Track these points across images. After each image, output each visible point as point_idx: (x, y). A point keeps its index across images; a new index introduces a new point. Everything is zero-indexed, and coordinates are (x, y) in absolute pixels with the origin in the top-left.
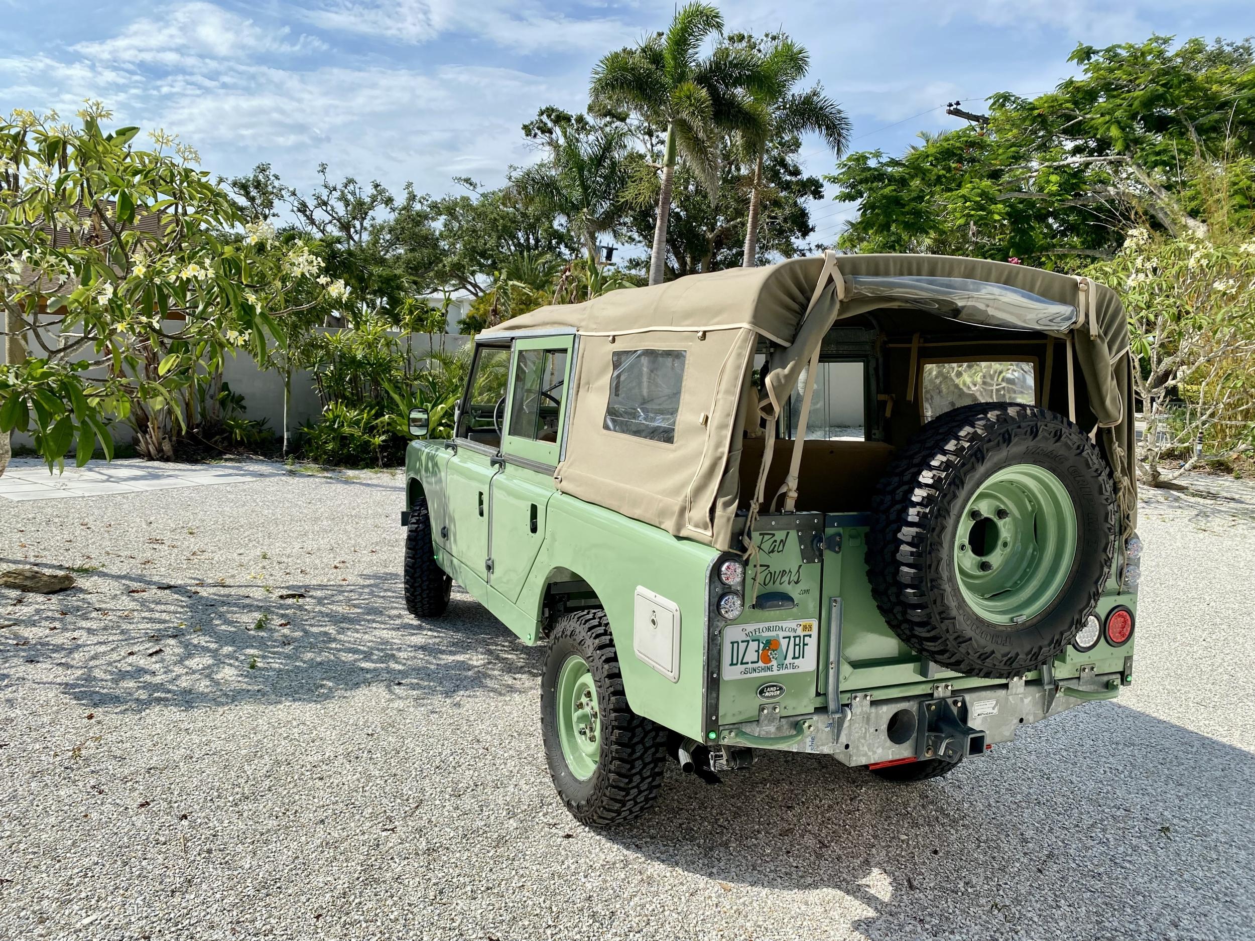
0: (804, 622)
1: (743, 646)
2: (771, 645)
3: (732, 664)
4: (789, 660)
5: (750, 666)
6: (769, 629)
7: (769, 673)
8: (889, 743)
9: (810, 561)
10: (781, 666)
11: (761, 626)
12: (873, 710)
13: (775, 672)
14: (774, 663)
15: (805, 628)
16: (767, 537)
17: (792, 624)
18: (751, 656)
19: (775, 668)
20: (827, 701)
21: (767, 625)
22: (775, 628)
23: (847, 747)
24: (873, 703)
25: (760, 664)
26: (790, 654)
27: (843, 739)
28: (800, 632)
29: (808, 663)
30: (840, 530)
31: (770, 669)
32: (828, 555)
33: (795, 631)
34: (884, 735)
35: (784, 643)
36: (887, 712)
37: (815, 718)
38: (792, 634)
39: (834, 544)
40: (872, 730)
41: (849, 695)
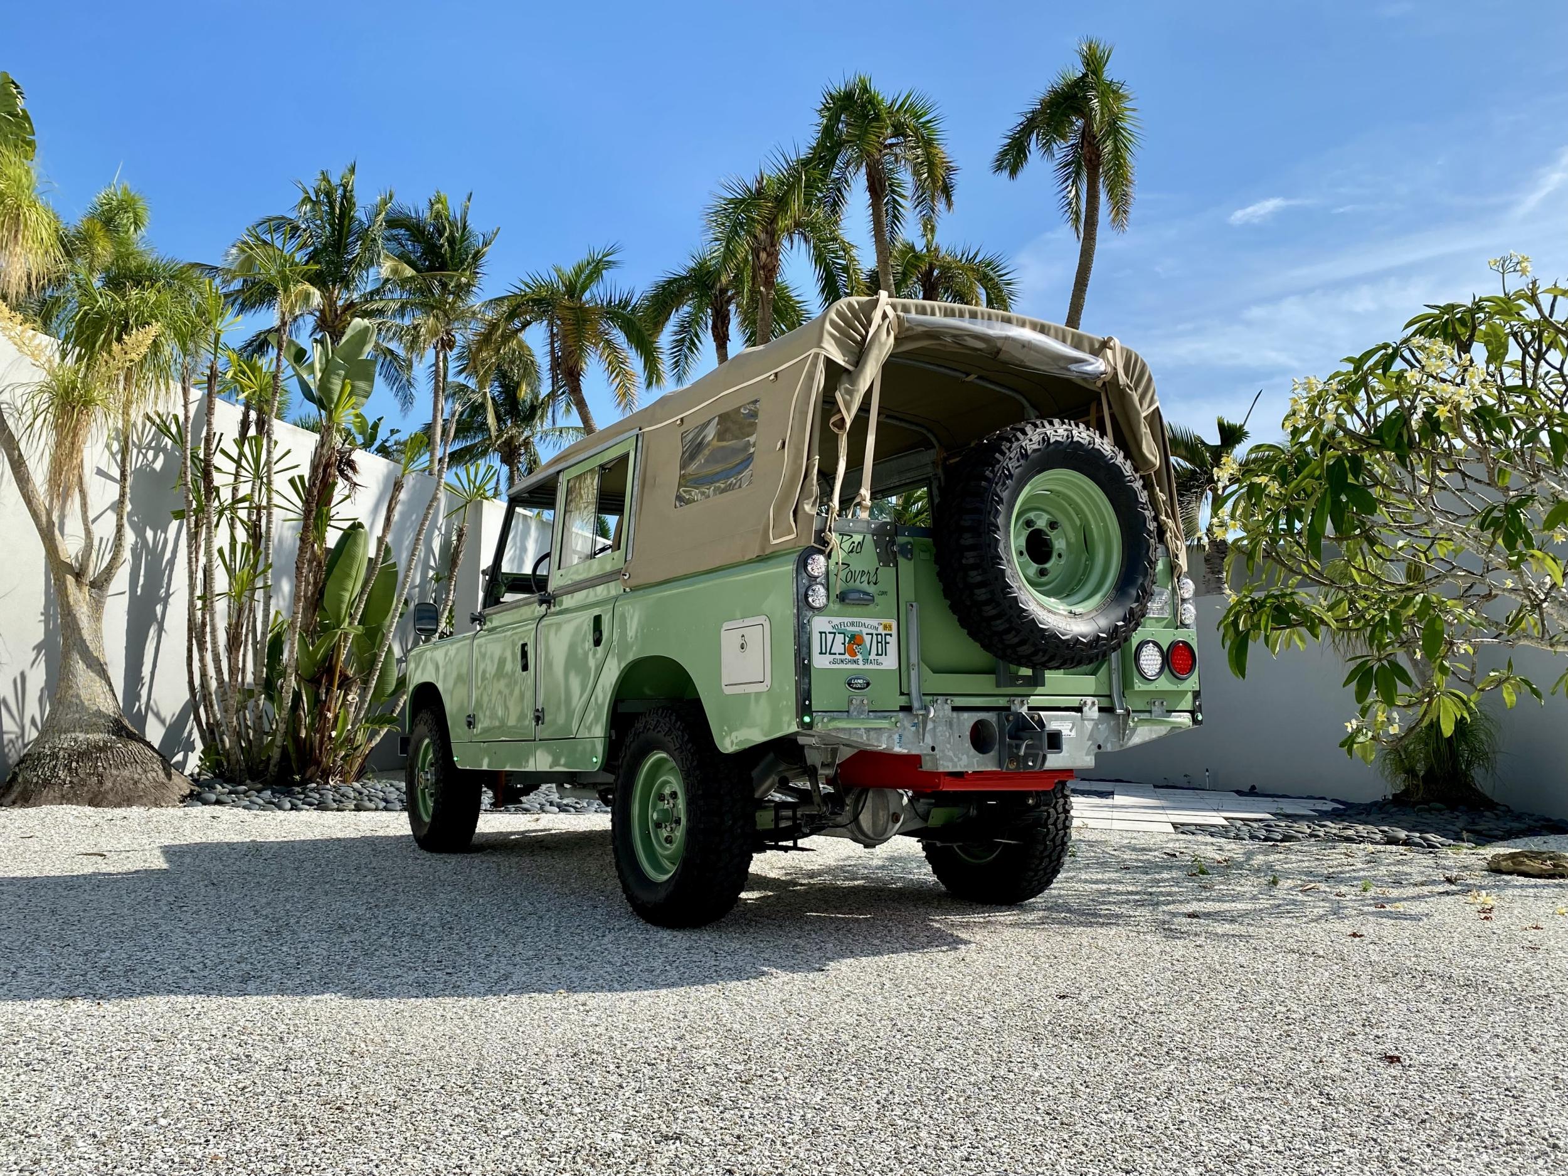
0: (885, 621)
1: (830, 637)
2: (855, 640)
3: (821, 653)
4: (873, 656)
5: (838, 657)
6: (852, 624)
7: (854, 666)
8: (973, 751)
9: (886, 565)
10: (866, 661)
11: (846, 620)
12: (955, 714)
13: (861, 666)
14: (859, 657)
15: (885, 627)
16: (846, 538)
17: (874, 622)
18: (838, 647)
19: (861, 662)
20: (910, 700)
21: (851, 620)
22: (859, 624)
23: (933, 749)
24: (955, 709)
25: (847, 656)
26: (874, 651)
27: (929, 740)
28: (881, 630)
29: (890, 662)
30: (910, 539)
31: (856, 662)
32: (901, 560)
33: (877, 629)
34: (968, 744)
35: (867, 639)
36: (969, 719)
37: (901, 715)
38: (874, 632)
39: (905, 551)
40: (957, 736)
41: (930, 698)
